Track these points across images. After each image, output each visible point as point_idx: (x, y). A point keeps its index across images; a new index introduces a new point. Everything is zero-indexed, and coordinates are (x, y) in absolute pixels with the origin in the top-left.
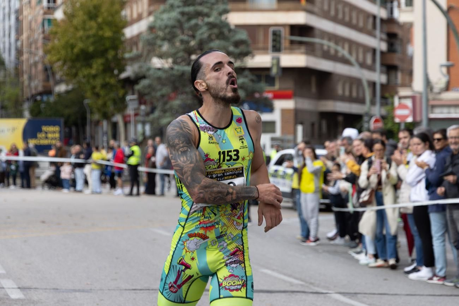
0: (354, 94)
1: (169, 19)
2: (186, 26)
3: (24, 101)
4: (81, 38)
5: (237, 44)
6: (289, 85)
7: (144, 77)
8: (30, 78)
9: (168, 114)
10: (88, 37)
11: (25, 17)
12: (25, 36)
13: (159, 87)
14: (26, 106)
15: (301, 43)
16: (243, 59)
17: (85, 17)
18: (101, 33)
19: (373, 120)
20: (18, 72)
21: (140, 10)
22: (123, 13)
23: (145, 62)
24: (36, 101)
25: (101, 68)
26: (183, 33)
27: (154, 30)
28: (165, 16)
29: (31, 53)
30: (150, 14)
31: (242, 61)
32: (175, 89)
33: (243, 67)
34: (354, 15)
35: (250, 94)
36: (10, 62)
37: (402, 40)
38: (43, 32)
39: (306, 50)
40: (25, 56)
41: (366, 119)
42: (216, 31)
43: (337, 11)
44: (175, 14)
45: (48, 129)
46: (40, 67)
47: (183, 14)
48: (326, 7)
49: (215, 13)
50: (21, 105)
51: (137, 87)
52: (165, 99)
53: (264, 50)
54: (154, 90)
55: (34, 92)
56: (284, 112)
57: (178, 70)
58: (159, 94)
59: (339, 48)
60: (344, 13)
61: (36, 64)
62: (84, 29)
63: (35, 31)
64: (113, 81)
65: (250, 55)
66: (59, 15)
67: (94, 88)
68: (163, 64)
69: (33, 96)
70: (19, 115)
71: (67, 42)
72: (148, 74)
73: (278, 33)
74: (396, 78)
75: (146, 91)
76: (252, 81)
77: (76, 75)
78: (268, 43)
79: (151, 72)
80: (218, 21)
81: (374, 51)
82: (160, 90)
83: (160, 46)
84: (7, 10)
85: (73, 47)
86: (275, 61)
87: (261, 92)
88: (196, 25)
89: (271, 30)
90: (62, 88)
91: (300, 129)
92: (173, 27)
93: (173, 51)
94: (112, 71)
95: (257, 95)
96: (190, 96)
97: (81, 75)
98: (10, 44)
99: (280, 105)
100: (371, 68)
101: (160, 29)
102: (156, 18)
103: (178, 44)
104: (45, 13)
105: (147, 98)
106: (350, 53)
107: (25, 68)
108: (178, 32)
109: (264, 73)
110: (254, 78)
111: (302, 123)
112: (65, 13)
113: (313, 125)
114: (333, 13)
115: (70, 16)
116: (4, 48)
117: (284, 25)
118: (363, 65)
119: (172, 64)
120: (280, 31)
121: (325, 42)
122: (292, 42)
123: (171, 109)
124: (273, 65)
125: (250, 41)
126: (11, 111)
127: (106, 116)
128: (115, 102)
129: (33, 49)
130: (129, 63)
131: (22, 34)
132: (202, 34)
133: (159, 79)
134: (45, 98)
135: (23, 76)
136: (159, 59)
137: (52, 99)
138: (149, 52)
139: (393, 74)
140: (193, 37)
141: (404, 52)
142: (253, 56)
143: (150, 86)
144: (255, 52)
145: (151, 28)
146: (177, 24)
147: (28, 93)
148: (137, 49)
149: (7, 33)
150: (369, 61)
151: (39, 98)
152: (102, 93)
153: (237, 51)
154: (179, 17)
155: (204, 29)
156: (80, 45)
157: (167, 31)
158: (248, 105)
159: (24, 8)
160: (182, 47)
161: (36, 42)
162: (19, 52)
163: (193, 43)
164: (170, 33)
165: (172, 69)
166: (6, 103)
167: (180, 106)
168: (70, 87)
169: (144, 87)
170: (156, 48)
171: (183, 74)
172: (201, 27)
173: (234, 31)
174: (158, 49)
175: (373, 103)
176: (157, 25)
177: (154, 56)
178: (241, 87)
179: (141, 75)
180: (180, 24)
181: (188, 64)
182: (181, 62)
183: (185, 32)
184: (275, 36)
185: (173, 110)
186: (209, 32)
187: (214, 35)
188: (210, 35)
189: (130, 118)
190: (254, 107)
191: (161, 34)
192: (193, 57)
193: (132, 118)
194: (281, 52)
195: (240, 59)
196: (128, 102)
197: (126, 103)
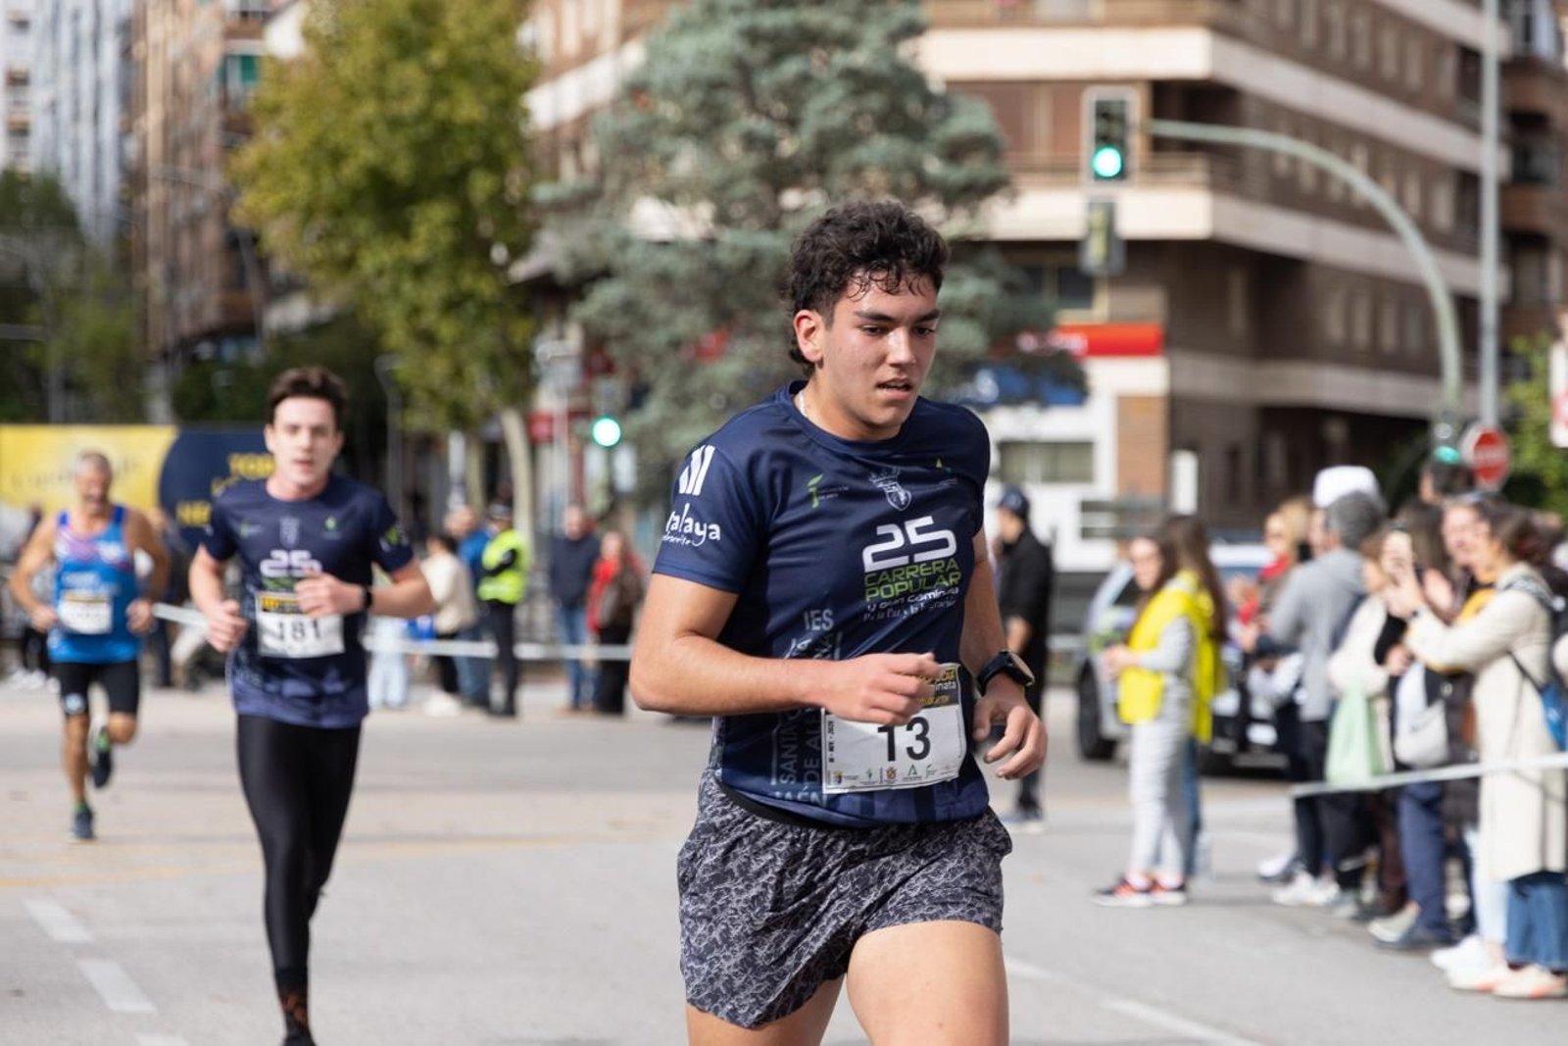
0: (1389, 340)
1: (703, 56)
2: (765, 81)
3: (149, 362)
4: (368, 126)
5: (955, 152)
6: (1147, 305)
7: (606, 274)
8: (173, 276)
9: (697, 411)
10: (395, 124)
11: (156, 47)
12: (152, 118)
13: (661, 311)
14: (158, 381)
15: (1191, 147)
16: (976, 208)
17: (387, 50)
18: (442, 108)
19: (1473, 435)
20: (128, 254)
21: (590, 24)
22: (525, 34)
23: (609, 216)
24: (194, 360)
25: (446, 238)
26: (754, 106)
27: (643, 97)
28: (687, 47)
29: (175, 181)
30: (627, 34)
31: (973, 214)
32: (723, 318)
33: (977, 238)
34: (1389, 42)
35: (1002, 337)
36: (98, 216)
37: (1563, 139)
38: (225, 102)
39: (1212, 172)
40: (155, 195)
41: (1442, 431)
42: (875, 101)
43: (1324, 28)
44: (722, 39)
45: (252, 467)
46: (211, 234)
47: (753, 36)
48: (1284, 15)
49: (873, 35)
50: (139, 376)
51: (581, 311)
52: (685, 354)
53: (1065, 170)
54: (645, 321)
55: (186, 326)
56: (1127, 405)
57: (734, 249)
58: (659, 338)
59: (1333, 162)
60: (1351, 37)
61: (194, 223)
62: (381, 94)
63: (191, 98)
64: (486, 287)
65: (1005, 190)
66: (284, 39)
67: (415, 311)
68: (677, 225)
69: (186, 346)
70: (130, 412)
71: (318, 143)
72: (619, 260)
73: (1115, 110)
74: (1543, 277)
75: (616, 325)
76: (1009, 288)
77: (349, 264)
78: (1076, 147)
79: (634, 255)
80: (883, 67)
81: (1468, 181)
82: (668, 322)
83: (667, 159)
84: (86, 23)
85: (337, 157)
86: (1098, 217)
87: (1043, 326)
88: (805, 79)
89: (1090, 98)
90: (293, 313)
91: (1186, 467)
92: (715, 85)
93: (715, 174)
94: (484, 248)
95: (1028, 343)
97: (368, 263)
98: (98, 149)
99: (1110, 377)
100: (1459, 240)
101: (668, 93)
102: (654, 53)
103: (733, 148)
104: (230, 34)
105: (615, 351)
107: (154, 234)
108: (736, 102)
109: (1051, 260)
110: (1018, 277)
111: (1192, 447)
112: (308, 34)
113: (1233, 454)
114: (1309, 35)
115: (327, 45)
116: (76, 164)
117: (1131, 82)
119: (711, 226)
120: (1122, 103)
121: (1283, 144)
122: (1158, 144)
123: (708, 390)
124: (1091, 229)
125: (1005, 139)
126: (100, 397)
127: (460, 418)
128: (494, 365)
129: (185, 168)
130: (552, 220)
131: (145, 109)
132: (825, 112)
133: (664, 279)
134: (230, 351)
135: (144, 267)
136: (664, 204)
137: (256, 354)
138: (626, 179)
139: (1529, 263)
140: (792, 123)
142: (1014, 196)
143: (629, 307)
144: (1023, 180)
145: (635, 91)
146: (729, 74)
147: (163, 334)
148: (580, 168)
149: (86, 105)
150: (1443, 213)
151: (205, 350)
152: (447, 330)
153: (957, 175)
154: (740, 47)
155: (836, 92)
156: (366, 154)
157: (694, 97)
158: (994, 379)
159: (150, 14)
160: (752, 161)
161: (195, 139)
162: (134, 179)
163: (788, 147)
164: (705, 107)
165: (711, 242)
166: (84, 369)
167: (742, 381)
168: (326, 309)
169: (607, 312)
170: (651, 161)
171: (754, 261)
172: (822, 87)
173: (943, 103)
174: (658, 169)
175: (1471, 374)
176: (657, 79)
177: (646, 194)
178: (970, 314)
179: (595, 266)
180: (744, 71)
181: (774, 225)
182: (743, 219)
183: (759, 103)
184: (1104, 123)
185: (715, 397)
186: (851, 107)
187: (869, 118)
188: (855, 116)
189: (551, 428)
190: (1018, 384)
191: (669, 111)
192: (791, 198)
193: (559, 429)
194: (1124, 182)
195: (965, 204)
196: (544, 368)
197: (534, 371)
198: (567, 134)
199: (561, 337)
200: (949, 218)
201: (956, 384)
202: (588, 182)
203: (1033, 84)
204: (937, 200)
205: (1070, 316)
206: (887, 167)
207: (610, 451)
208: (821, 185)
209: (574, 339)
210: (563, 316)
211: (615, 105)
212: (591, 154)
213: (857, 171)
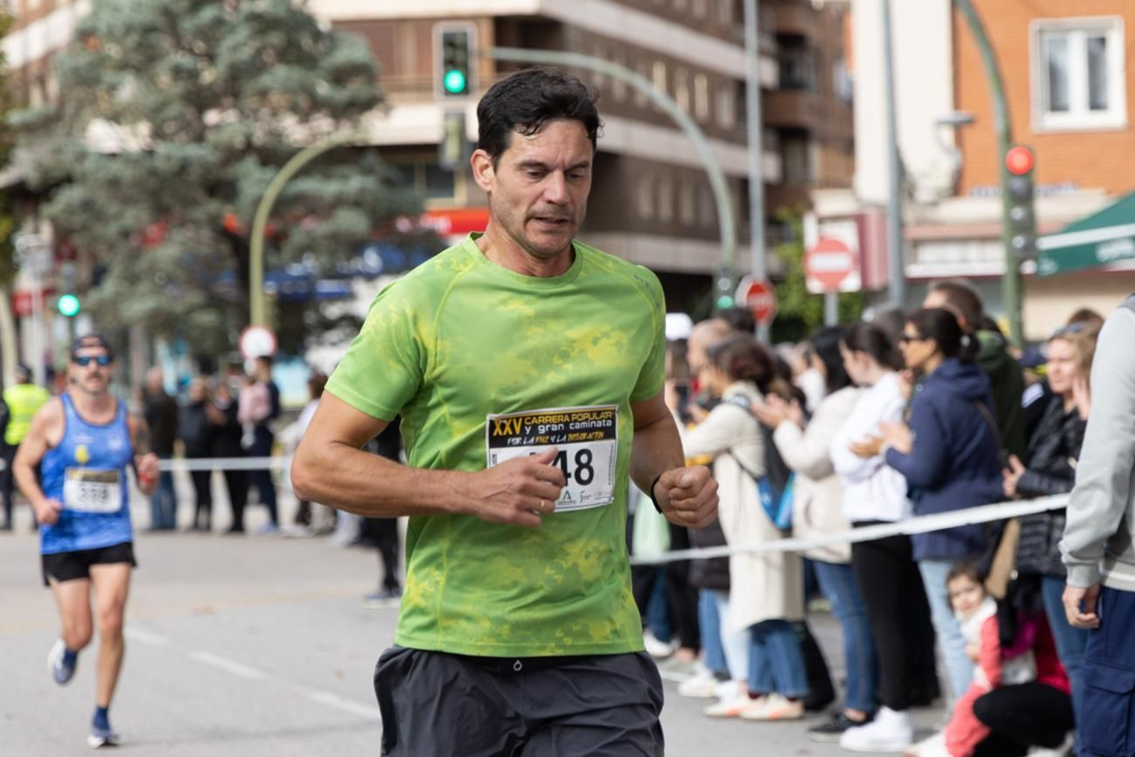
0: (687, 214)
1: (137, 6)
2: (188, 25)
5: (340, 76)
7: (68, 180)
9: (143, 287)
13: (113, 208)
16: (358, 120)
19: (745, 287)
23: (69, 134)
26: (179, 44)
27: (92, 41)
31: (356, 125)
32: (162, 212)
33: (360, 144)
35: (383, 221)
37: (819, 54)
41: (723, 284)
42: (276, 38)
51: (49, 209)
52: (134, 242)
53: (422, 89)
54: (100, 216)
57: (168, 158)
58: (112, 229)
59: (638, 81)
65: (380, 106)
68: (123, 140)
72: (78, 169)
73: (458, 41)
74: (806, 162)
75: (78, 220)
76: (388, 182)
78: (430, 71)
79: (89, 165)
80: (281, 12)
81: (740, 86)
82: (118, 216)
83: (113, 88)
86: (453, 124)
87: (415, 212)
88: (219, 22)
89: (438, 32)
92: (149, 30)
93: (152, 99)
95: (403, 225)
96: (206, 234)
100: (736, 137)
101: (111, 35)
102: (99, 5)
103: (164, 79)
105: (78, 241)
106: (671, 91)
108: (166, 43)
109: (421, 160)
110: (393, 173)
117: (475, 18)
118: (710, 129)
119: (148, 140)
120: (465, 34)
121: (598, 65)
122: (500, 66)
123: (152, 270)
124: (447, 134)
125: (378, 65)
130: (22, 139)
132: (235, 48)
133: (114, 184)
136: (111, 125)
138: (81, 105)
139: (795, 150)
140: (211, 57)
141: (827, 88)
142: (388, 110)
143: (87, 205)
144: (393, 98)
145: (84, 35)
146: (160, 21)
148: (45, 97)
150: (726, 116)
153: (342, 95)
155: (243, 33)
157: (132, 40)
158: (378, 254)
160: (179, 88)
163: (208, 76)
164: (140, 46)
165: (150, 153)
167: (178, 262)
169: (70, 210)
170: (101, 92)
171: (183, 167)
172: (232, 29)
173: (328, 39)
174: (106, 97)
175: (743, 238)
176: (102, 25)
177: (97, 117)
178: (356, 203)
179: (58, 174)
180: (171, 19)
181: (199, 138)
182: (175, 134)
183: (185, 43)
184: (450, 50)
185: (158, 274)
186: (256, 43)
187: (271, 52)
188: (259, 52)
189: (30, 304)
190: (397, 258)
191: (113, 51)
192: (212, 117)
193: (36, 304)
194: (470, 97)
195: (349, 119)
196: (22, 256)
197: (15, 259)
198: (34, 71)
199: (37, 231)
200: (337, 128)
201: (349, 258)
202: (52, 107)
203: (401, 22)
204: (326, 116)
205: (436, 203)
206: (286, 90)
207: (72, 319)
208: (235, 106)
209: (47, 232)
210: (37, 215)
211: (70, 46)
212: (53, 86)
213: (263, 94)
